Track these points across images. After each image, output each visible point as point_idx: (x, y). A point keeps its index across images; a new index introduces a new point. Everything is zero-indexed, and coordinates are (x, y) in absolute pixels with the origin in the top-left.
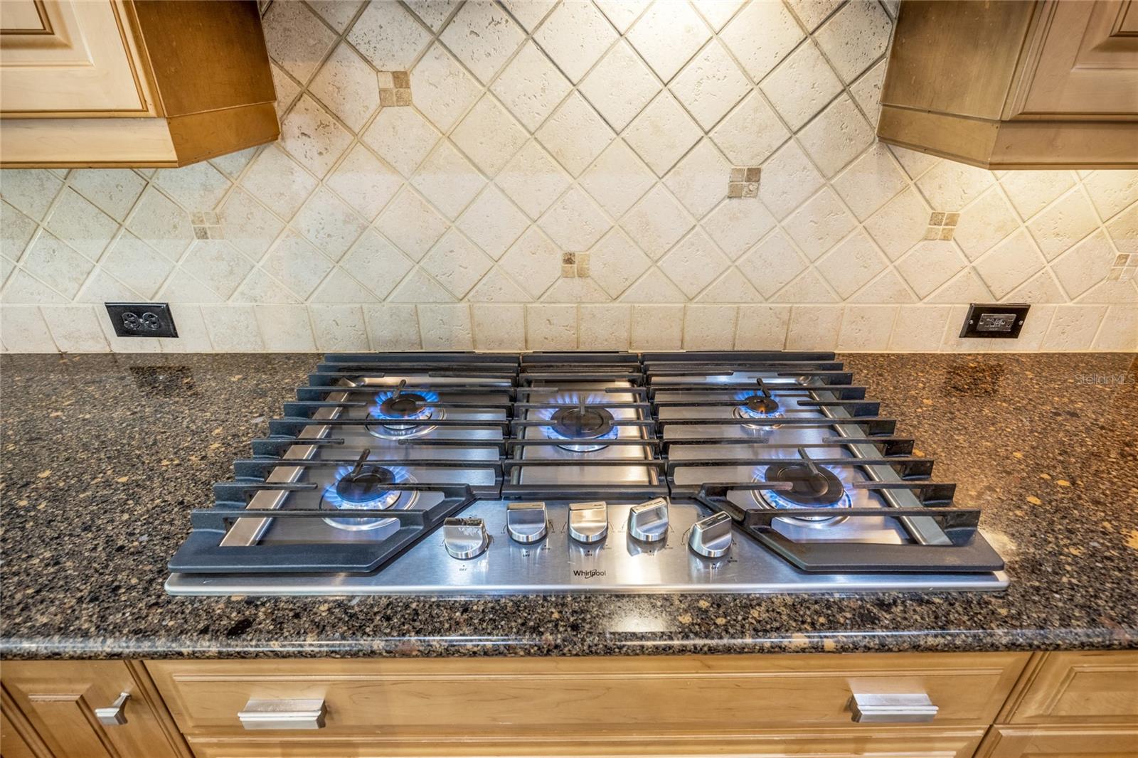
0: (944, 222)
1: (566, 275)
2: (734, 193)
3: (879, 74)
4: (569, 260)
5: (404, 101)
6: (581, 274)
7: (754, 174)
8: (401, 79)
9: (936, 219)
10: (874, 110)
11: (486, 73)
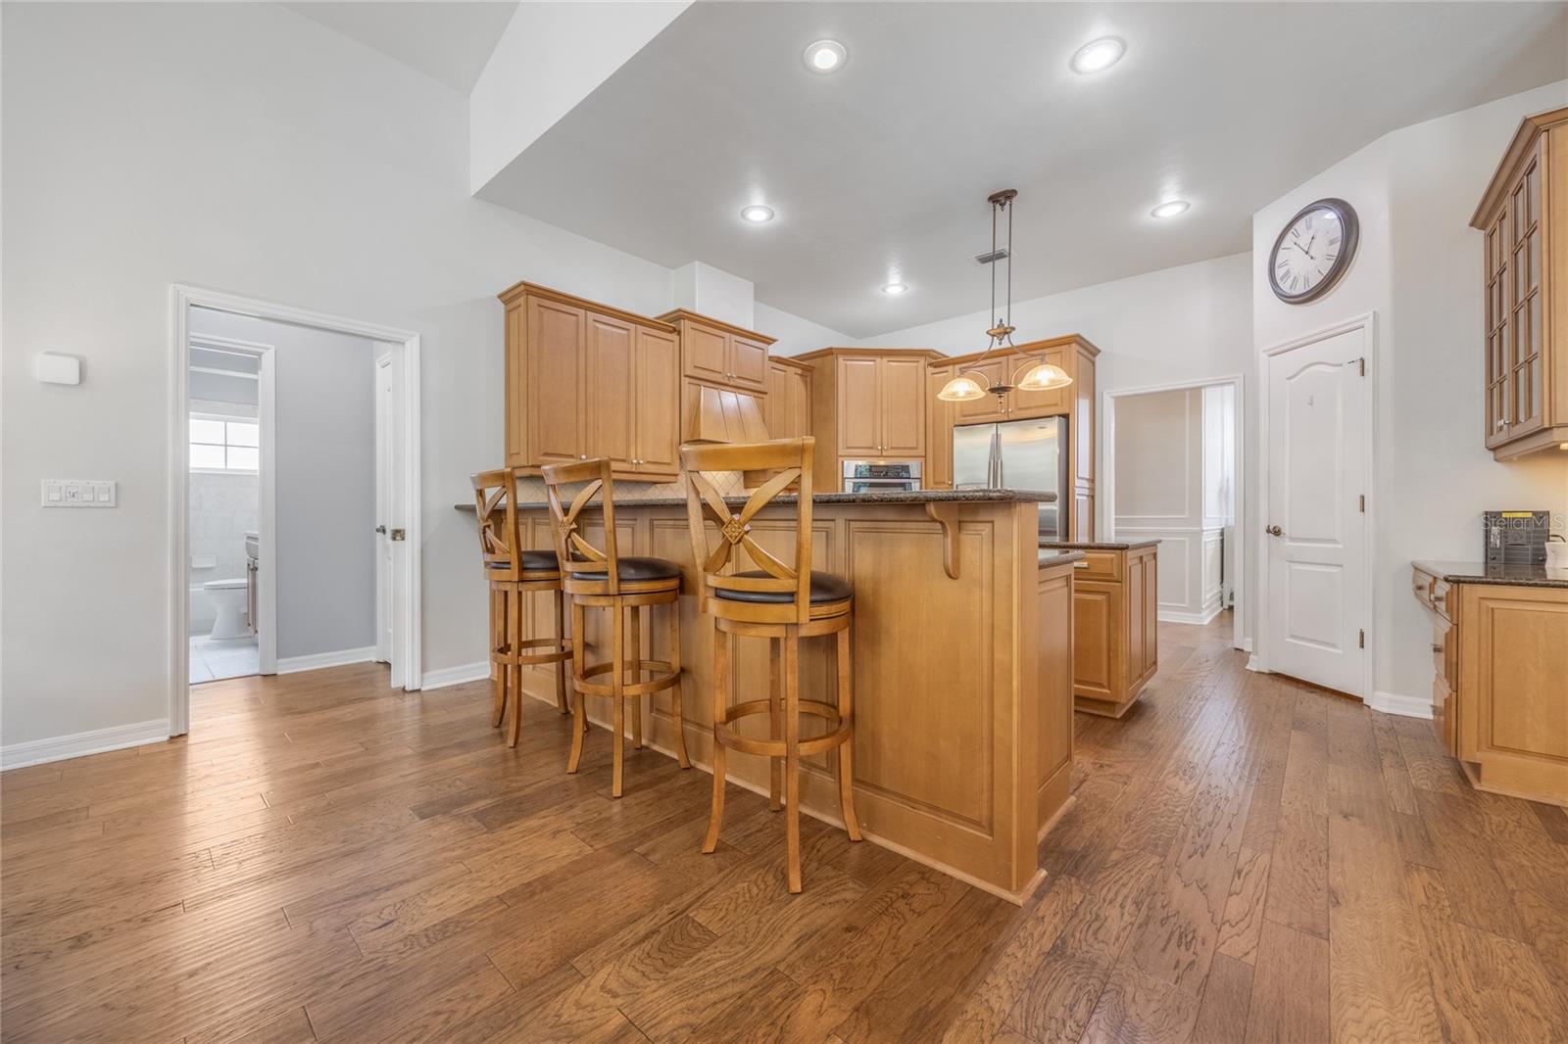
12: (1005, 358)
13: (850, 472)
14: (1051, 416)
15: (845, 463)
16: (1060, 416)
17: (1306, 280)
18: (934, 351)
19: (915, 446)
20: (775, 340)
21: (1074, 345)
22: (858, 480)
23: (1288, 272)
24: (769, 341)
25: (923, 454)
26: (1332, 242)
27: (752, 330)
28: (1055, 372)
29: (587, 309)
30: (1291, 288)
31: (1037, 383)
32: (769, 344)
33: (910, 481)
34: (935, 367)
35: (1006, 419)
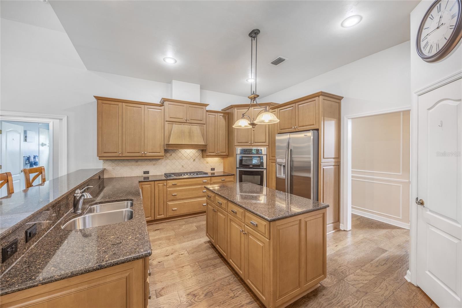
0: (207, 163)
1: (182, 167)
2: (194, 161)
3: (201, 154)
4: (182, 166)
5: (171, 156)
6: (183, 167)
7: (195, 160)
8: (171, 154)
9: (207, 162)
10: (201, 156)
11: (177, 154)
12: (294, 104)
13: (239, 152)
14: (309, 130)
15: (237, 148)
16: (313, 130)
17: (438, 45)
18: (272, 103)
19: (265, 141)
20: (208, 105)
21: (321, 97)
22: (242, 155)
23: (427, 43)
24: (206, 105)
25: (268, 145)
26: (453, 17)
27: (199, 102)
28: (271, 116)
29: (122, 102)
30: (429, 53)
31: (263, 121)
32: (206, 106)
33: (262, 155)
34: (272, 109)
35: (295, 131)
